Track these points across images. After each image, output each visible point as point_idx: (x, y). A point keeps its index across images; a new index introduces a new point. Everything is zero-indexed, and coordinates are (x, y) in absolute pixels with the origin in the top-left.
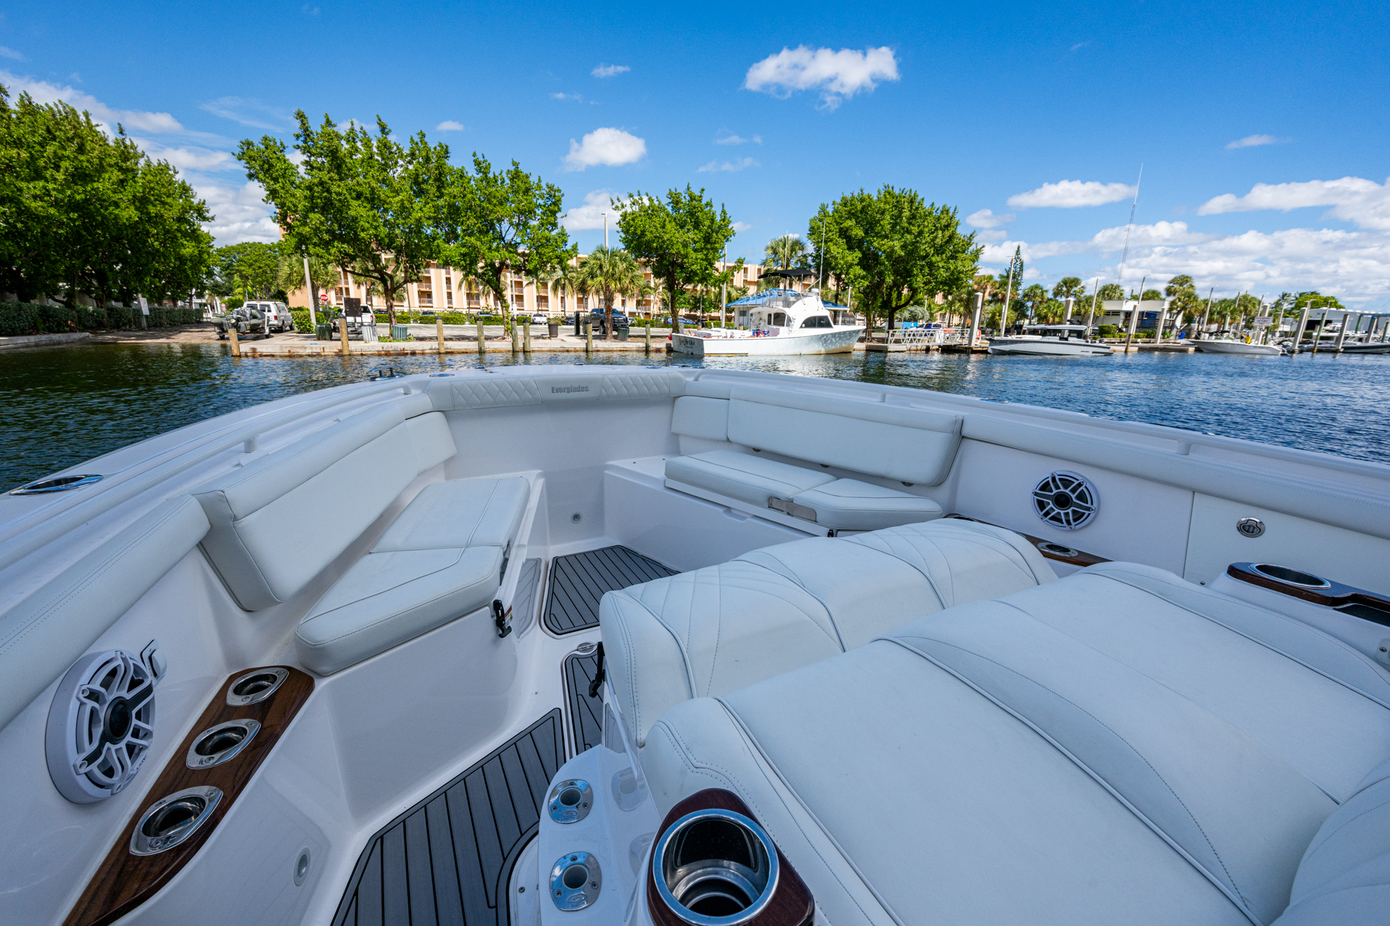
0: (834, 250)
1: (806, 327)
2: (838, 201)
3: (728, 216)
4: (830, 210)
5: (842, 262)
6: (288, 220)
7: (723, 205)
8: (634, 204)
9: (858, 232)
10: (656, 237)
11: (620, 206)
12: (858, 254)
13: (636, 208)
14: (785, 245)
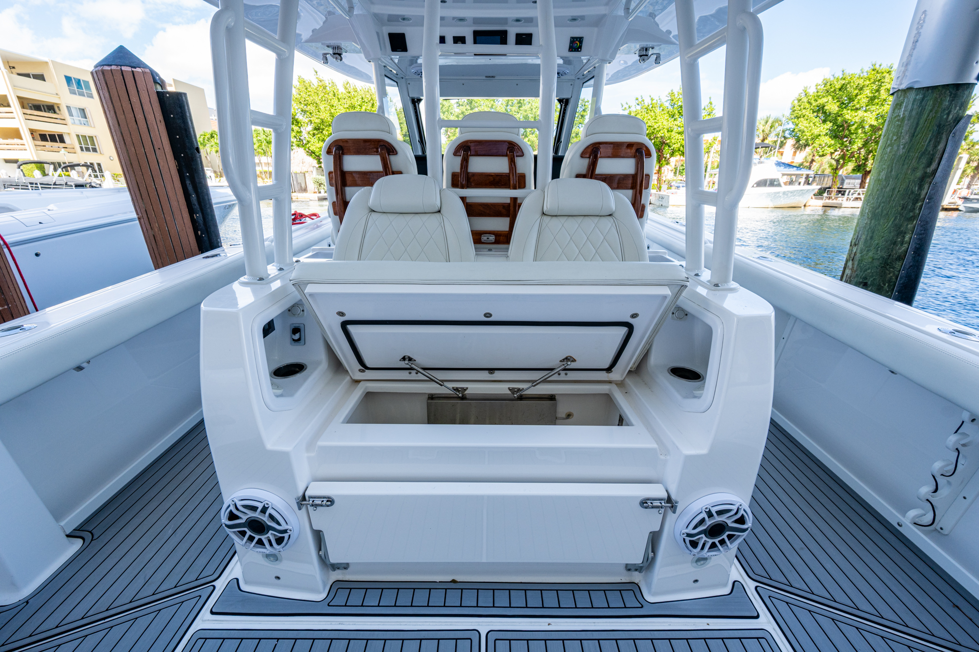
0: (803, 124)
1: (757, 186)
2: (820, 81)
3: (713, 105)
4: (812, 91)
5: (808, 134)
6: (448, 133)
7: (710, 98)
8: (638, 104)
9: (833, 107)
10: (650, 126)
11: (627, 107)
12: (829, 125)
13: (639, 107)
14: (767, 122)
